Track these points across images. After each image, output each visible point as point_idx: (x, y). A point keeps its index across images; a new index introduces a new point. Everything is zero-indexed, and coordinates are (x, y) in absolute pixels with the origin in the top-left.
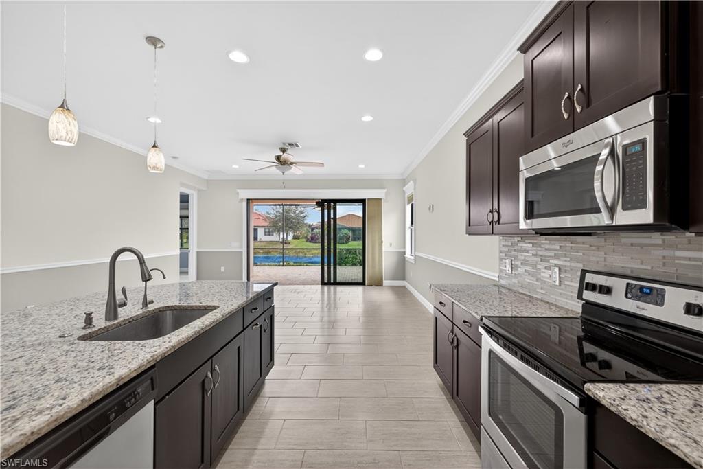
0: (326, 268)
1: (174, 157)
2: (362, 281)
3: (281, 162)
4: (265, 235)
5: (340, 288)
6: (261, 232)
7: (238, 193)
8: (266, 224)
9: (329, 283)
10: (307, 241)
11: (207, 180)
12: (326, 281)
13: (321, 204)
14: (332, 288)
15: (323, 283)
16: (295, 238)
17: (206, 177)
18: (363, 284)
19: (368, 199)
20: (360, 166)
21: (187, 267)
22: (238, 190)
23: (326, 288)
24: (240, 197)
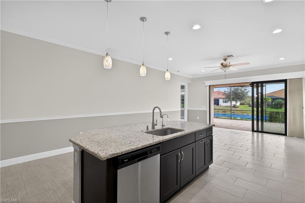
0: (255, 122)
1: (178, 71)
2: (284, 133)
3: (224, 66)
4: (223, 103)
5: (265, 135)
6: (221, 101)
7: (205, 83)
8: (224, 97)
9: (258, 131)
10: (249, 106)
11: (192, 79)
12: (255, 129)
13: (252, 84)
14: (260, 134)
15: (253, 131)
16: (241, 104)
17: (191, 77)
18: (285, 134)
19: (289, 79)
20: (281, 59)
21: (184, 116)
22: (205, 82)
23: (255, 134)
24: (206, 85)
